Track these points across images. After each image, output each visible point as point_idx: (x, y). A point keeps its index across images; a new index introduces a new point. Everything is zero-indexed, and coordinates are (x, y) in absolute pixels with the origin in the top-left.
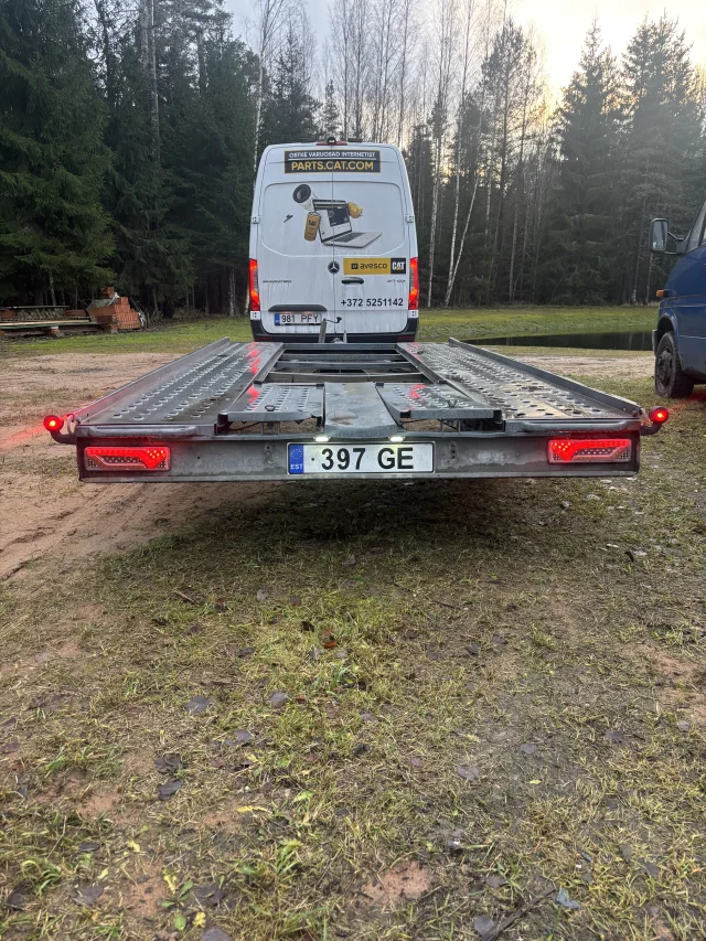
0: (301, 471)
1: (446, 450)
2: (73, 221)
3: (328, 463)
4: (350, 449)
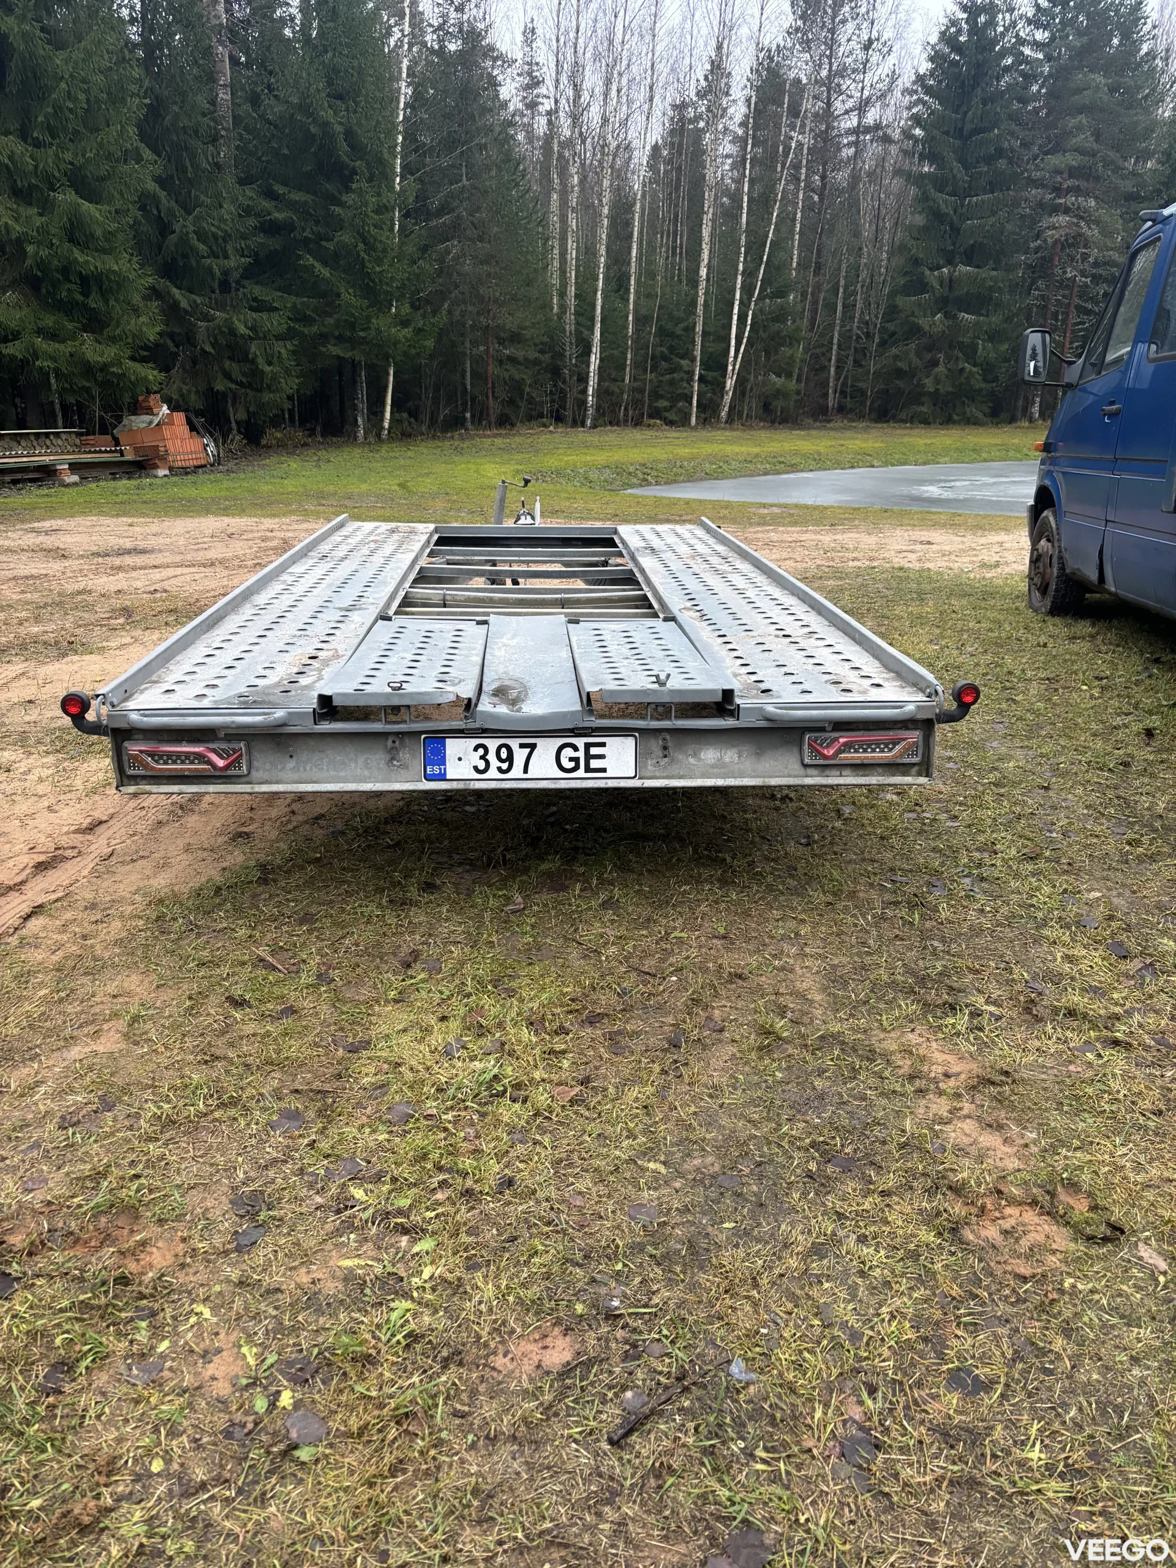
0: (442, 777)
1: (655, 745)
2: (86, 282)
3: (482, 765)
4: (514, 744)
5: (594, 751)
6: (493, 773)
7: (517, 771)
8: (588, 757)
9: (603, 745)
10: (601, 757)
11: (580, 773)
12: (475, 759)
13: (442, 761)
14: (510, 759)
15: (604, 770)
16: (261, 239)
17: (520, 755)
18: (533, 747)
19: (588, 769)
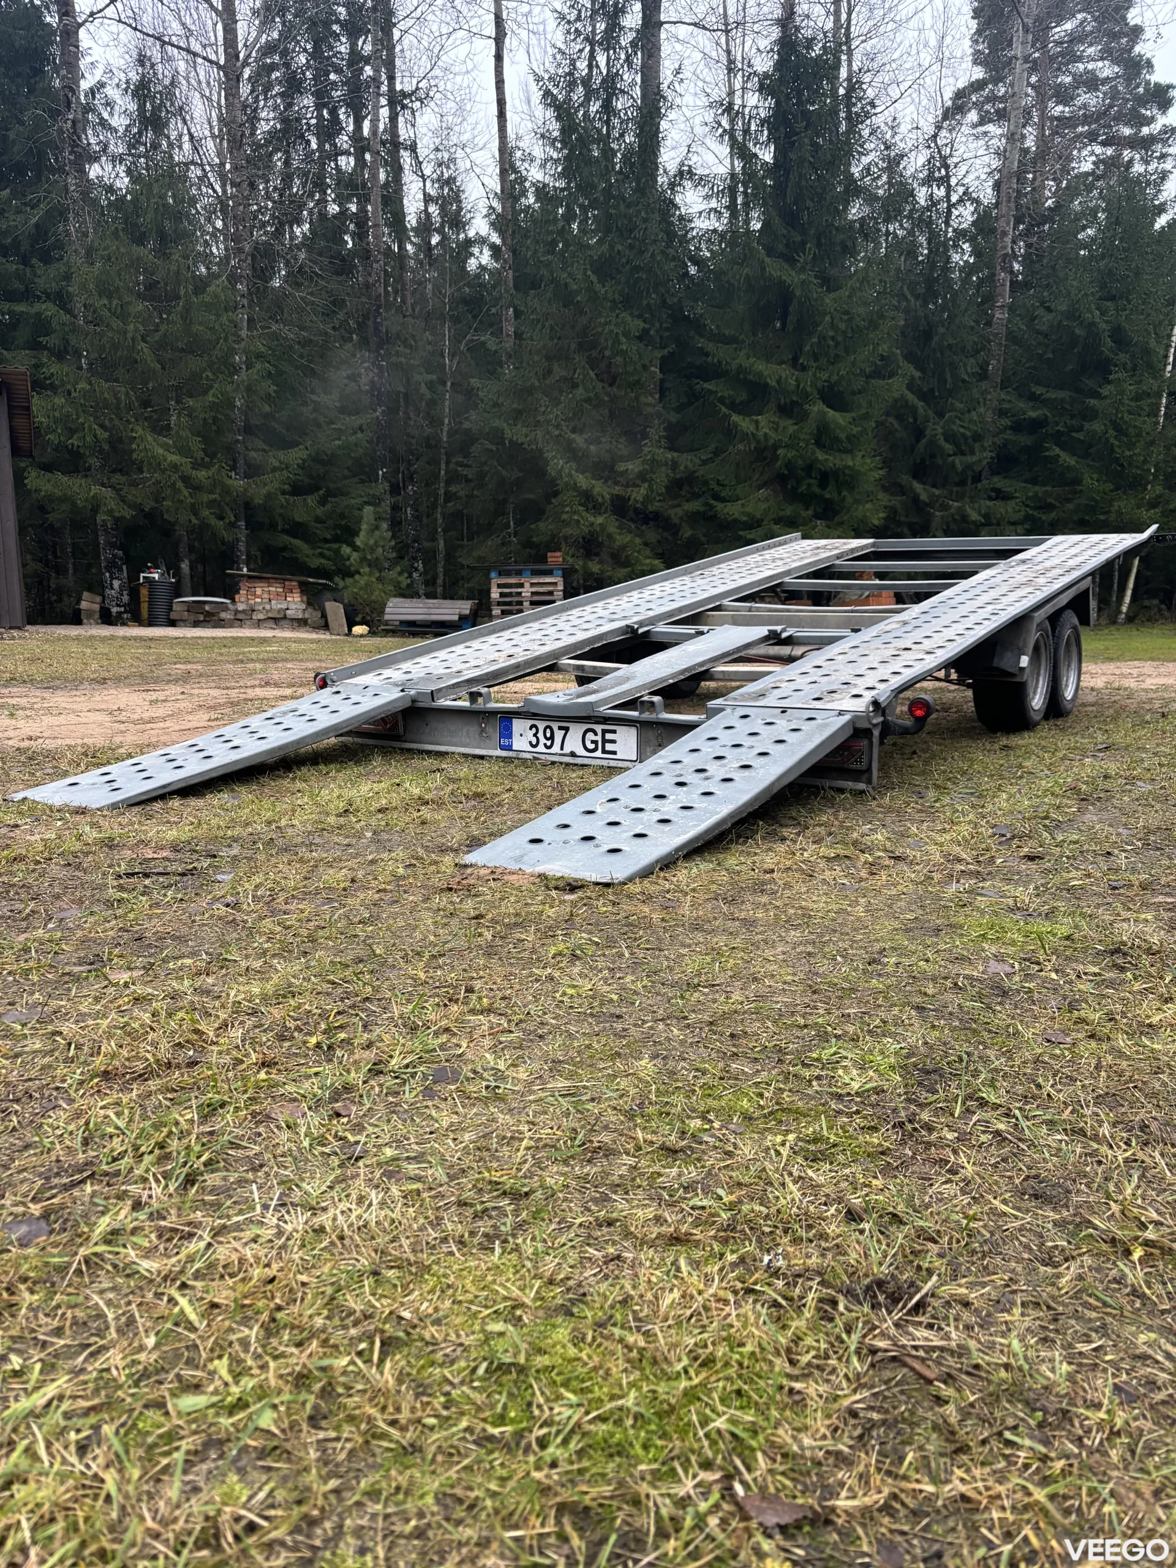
0: (509, 748)
1: (651, 734)
3: (534, 742)
4: (555, 726)
5: (608, 736)
6: (541, 748)
7: (556, 748)
8: (604, 741)
9: (614, 732)
10: (613, 742)
11: (598, 754)
12: (530, 735)
13: (510, 736)
14: (552, 738)
15: (614, 753)
16: (1009, 435)
17: (559, 735)
18: (567, 729)
19: (604, 751)
